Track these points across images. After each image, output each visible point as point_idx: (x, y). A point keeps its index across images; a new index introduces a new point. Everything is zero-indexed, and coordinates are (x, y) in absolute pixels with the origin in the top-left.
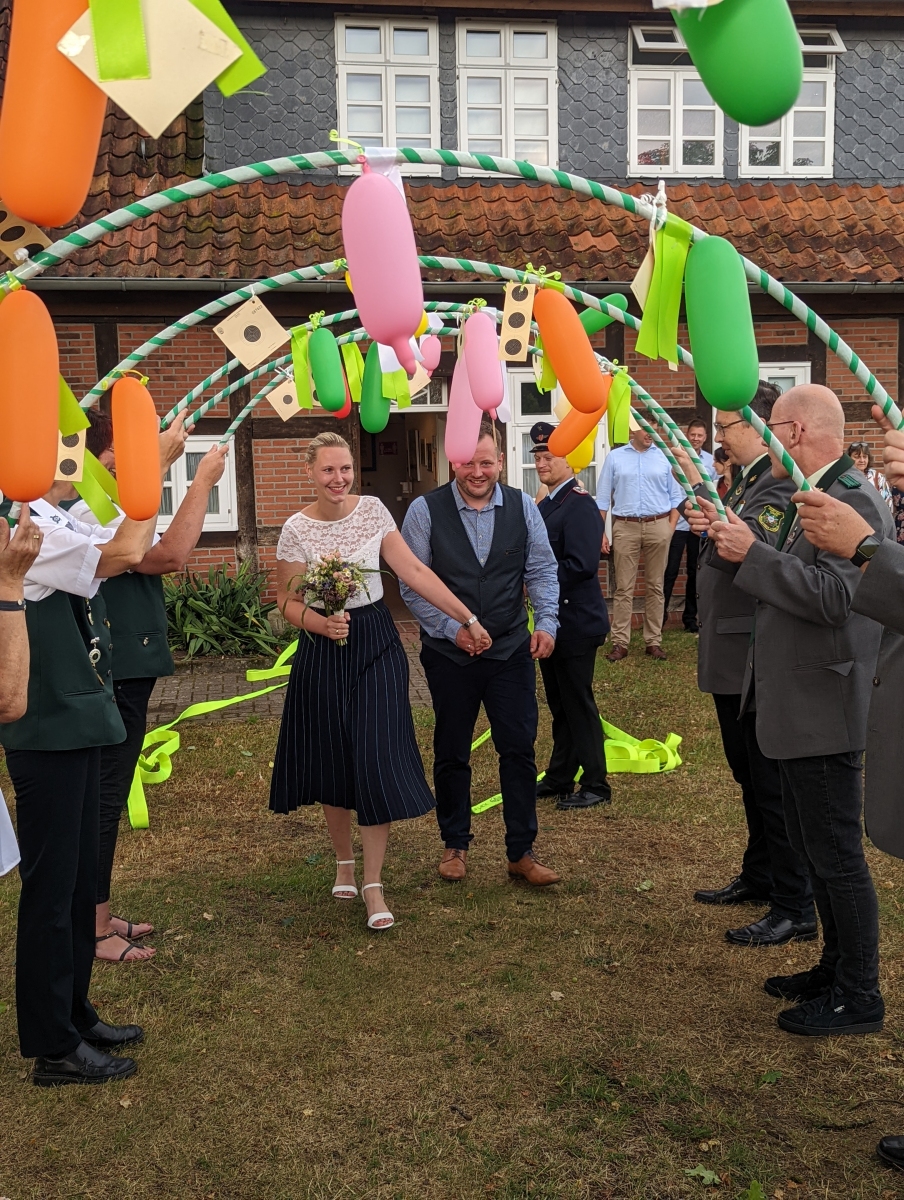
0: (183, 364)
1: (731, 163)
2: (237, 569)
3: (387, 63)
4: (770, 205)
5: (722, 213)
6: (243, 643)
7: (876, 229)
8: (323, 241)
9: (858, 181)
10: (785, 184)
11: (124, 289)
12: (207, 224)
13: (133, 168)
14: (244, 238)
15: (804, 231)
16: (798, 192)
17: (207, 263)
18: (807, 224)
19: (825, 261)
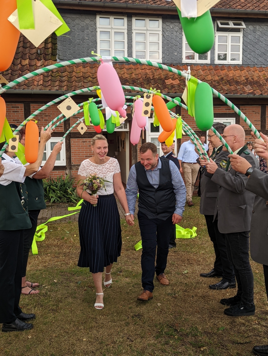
0: (50, 116)
1: (212, 59)
2: (65, 177)
3: (112, 28)
4: (224, 72)
5: (209, 74)
6: (67, 199)
7: (254, 79)
8: (92, 80)
9: (249, 65)
10: (228, 66)
11: (33, 93)
12: (58, 74)
13: (36, 57)
14: (69, 79)
15: (233, 80)
16: (232, 68)
17: (58, 86)
18: (235, 78)
19: (240, 88)
